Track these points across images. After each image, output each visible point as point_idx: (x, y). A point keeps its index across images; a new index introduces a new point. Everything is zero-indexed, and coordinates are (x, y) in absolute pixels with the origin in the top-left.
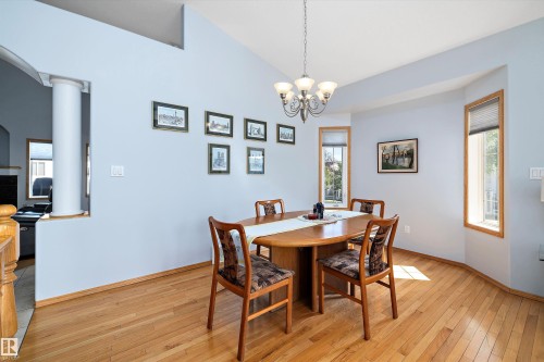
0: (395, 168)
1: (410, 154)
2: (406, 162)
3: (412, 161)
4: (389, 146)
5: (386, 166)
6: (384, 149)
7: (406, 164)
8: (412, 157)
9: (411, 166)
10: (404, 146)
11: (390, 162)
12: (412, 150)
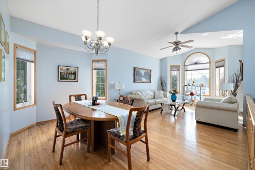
0: (67, 79)
1: (75, 74)
2: (73, 77)
3: (75, 77)
4: (64, 68)
5: (62, 78)
6: (62, 69)
7: (73, 78)
8: (75, 75)
9: (75, 79)
10: (72, 70)
11: (65, 76)
12: (75, 72)
